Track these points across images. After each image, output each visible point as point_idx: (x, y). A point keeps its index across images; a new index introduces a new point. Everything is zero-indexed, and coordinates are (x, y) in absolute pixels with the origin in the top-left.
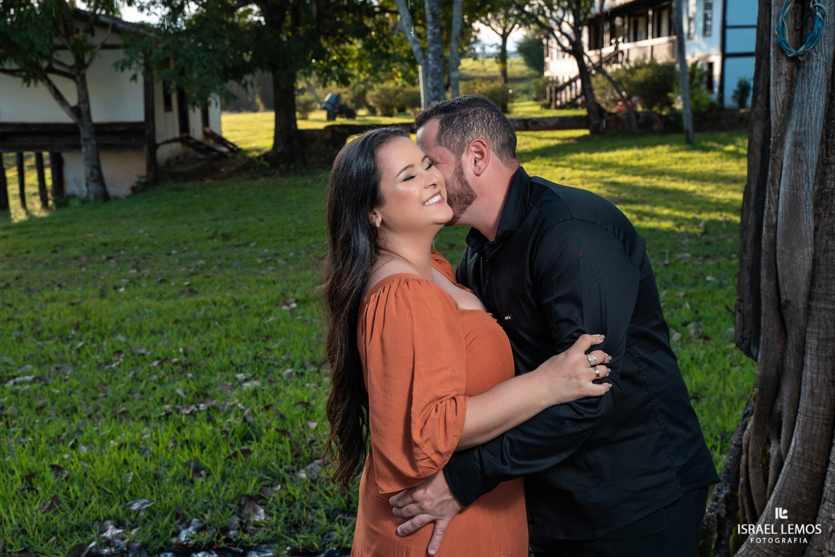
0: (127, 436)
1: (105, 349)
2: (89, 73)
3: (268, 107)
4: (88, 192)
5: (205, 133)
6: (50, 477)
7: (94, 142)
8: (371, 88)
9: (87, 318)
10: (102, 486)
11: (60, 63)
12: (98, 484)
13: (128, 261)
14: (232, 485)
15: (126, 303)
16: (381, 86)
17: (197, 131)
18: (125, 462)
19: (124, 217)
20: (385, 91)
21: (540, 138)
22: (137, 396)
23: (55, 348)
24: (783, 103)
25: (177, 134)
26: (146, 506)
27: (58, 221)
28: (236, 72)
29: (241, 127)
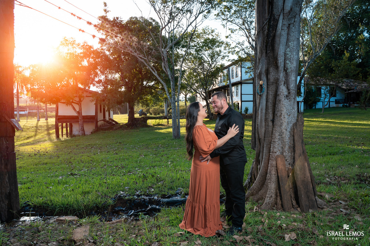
5: (109, 118)
11: (75, 101)
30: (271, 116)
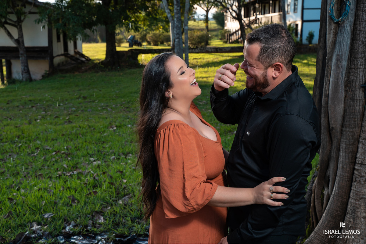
0: (42, 185)
1: (31, 147)
2: (23, 24)
3: (103, 41)
4: (23, 77)
5: (75, 52)
6: (8, 203)
7: (25, 55)
8: (149, 33)
9: (23, 133)
10: (31, 207)
12: (30, 206)
13: (41, 108)
14: (89, 207)
15: (40, 127)
16: (153, 32)
17: (71, 51)
18: (41, 197)
19: (39, 88)
20: (154, 34)
21: (223, 56)
22: (46, 167)
23: (9, 146)
24: (332, 42)
25: (63, 52)
26: (51, 216)
28: (89, 25)
29: (91, 49)
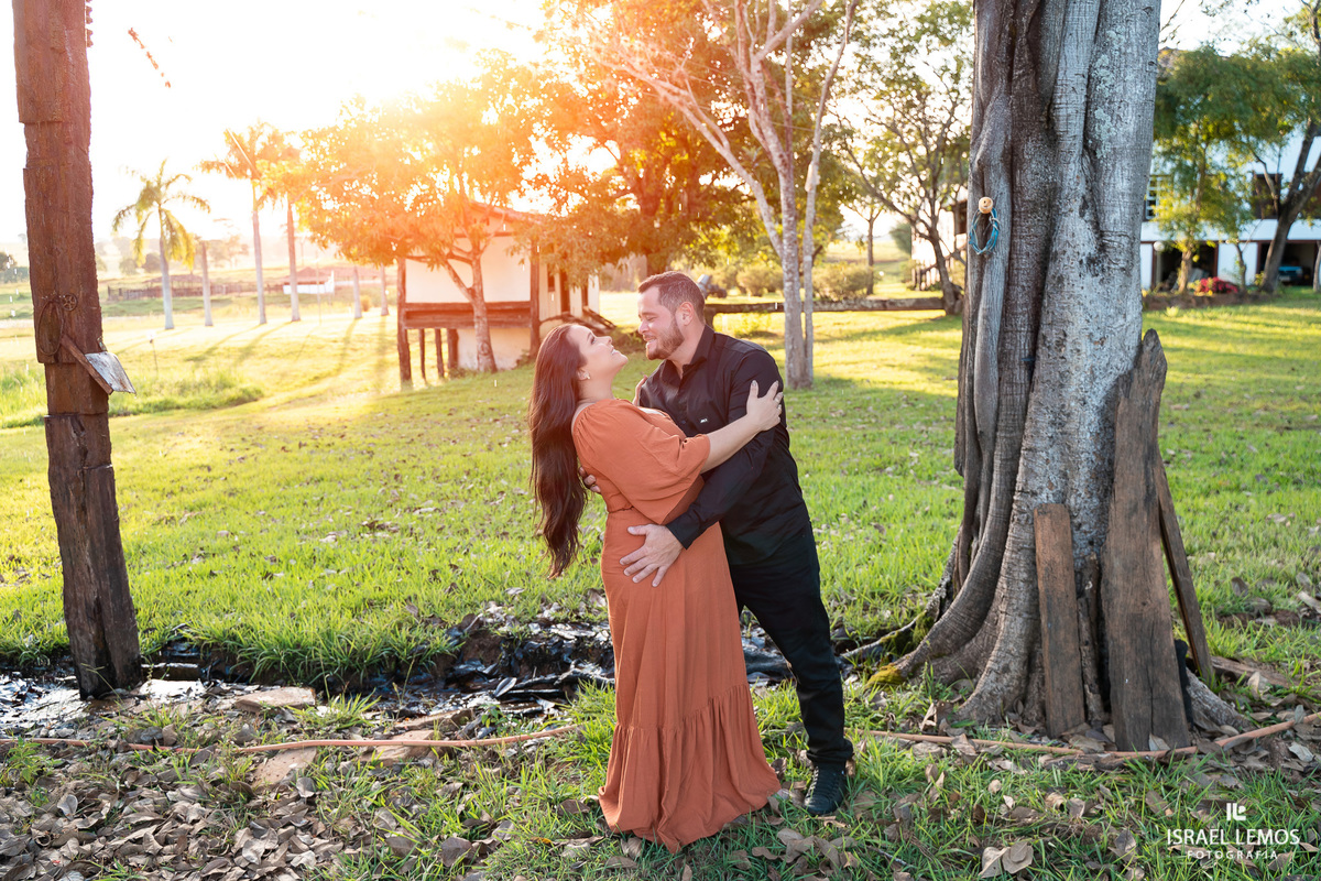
2: (484, 258)
5: (584, 312)
6: (449, 571)
7: (488, 319)
8: (742, 269)
9: (476, 467)
11: (460, 250)
14: (582, 581)
15: (508, 456)
16: (751, 267)
17: (577, 310)
18: (505, 565)
19: (509, 386)
20: (755, 273)
21: (898, 319)
22: (515, 523)
23: (451, 488)
26: (519, 592)
27: (452, 389)
28: (612, 255)
30: (1022, 342)
